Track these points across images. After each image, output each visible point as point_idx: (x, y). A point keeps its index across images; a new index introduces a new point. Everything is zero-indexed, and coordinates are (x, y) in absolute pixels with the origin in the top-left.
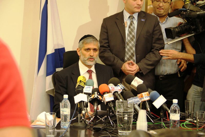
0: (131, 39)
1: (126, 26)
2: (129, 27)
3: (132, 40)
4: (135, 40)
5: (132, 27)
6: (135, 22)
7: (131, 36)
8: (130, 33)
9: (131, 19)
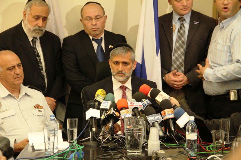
0: (180, 45)
1: (173, 30)
2: (179, 31)
3: (182, 47)
4: (184, 47)
5: (181, 31)
6: (187, 26)
7: (180, 42)
8: (179, 38)
9: (181, 22)
